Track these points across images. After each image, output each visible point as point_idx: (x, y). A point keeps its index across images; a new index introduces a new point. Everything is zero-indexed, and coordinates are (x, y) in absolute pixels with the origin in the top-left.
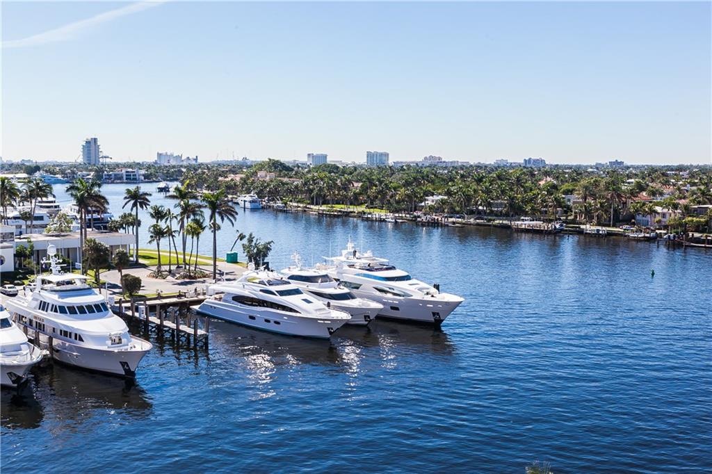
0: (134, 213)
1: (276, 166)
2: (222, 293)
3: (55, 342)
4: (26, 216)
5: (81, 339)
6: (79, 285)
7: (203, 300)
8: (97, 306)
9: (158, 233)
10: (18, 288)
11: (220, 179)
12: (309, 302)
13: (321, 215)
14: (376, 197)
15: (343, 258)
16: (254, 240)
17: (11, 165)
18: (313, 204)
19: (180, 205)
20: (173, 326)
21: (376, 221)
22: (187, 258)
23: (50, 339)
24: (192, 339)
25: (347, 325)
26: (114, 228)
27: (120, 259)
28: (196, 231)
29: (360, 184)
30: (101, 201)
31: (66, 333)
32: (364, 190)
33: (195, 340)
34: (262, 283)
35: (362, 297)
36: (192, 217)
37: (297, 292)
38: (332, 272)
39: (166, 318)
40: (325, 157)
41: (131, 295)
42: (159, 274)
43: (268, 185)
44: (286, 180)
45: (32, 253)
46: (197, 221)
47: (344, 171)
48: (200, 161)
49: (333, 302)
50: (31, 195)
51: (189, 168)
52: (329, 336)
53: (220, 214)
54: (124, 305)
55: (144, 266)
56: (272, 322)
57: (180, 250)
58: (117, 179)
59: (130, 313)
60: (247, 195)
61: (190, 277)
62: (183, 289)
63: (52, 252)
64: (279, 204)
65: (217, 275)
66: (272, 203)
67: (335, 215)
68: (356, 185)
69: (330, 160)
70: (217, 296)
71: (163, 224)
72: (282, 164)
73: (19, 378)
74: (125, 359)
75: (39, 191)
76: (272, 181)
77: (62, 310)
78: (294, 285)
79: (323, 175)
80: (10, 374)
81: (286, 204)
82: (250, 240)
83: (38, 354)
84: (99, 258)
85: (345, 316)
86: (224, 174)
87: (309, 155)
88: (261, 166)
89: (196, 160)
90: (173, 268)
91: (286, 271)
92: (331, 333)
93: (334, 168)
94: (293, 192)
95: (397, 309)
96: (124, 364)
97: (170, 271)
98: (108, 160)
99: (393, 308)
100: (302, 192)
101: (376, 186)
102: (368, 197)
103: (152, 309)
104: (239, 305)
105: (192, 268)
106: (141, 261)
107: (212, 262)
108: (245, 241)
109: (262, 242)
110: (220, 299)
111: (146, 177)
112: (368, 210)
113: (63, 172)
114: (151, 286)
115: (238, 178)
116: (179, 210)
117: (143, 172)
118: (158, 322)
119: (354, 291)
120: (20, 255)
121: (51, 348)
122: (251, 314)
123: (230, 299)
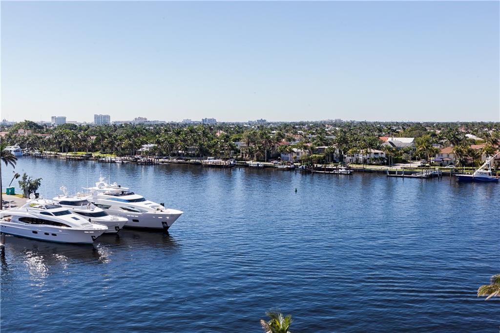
1: (30, 125)
2: (10, 216)
12: (77, 219)
13: (68, 159)
14: (108, 146)
15: (97, 188)
16: (28, 178)
18: (61, 152)
21: (109, 162)
25: (105, 234)
29: (95, 137)
32: (98, 141)
34: (41, 207)
35: (112, 214)
37: (67, 212)
38: (89, 198)
40: (65, 118)
43: (28, 139)
44: (39, 135)
47: (81, 128)
49: (92, 219)
52: (92, 241)
53: (4, 159)
56: (50, 235)
60: (12, 147)
64: (37, 152)
66: (31, 152)
67: (78, 159)
68: (92, 137)
70: (6, 218)
72: (35, 124)
76: (29, 136)
78: (64, 208)
79: (68, 131)
81: (41, 152)
82: (25, 178)
85: (104, 228)
87: (53, 117)
88: (20, 126)
91: (56, 198)
92: (94, 240)
93: (73, 127)
94: (47, 144)
95: (137, 221)
99: (134, 221)
100: (52, 144)
101: (106, 138)
102: (102, 146)
104: (24, 224)
108: (20, 179)
109: (33, 180)
110: (9, 220)
112: (102, 155)
115: (3, 135)
119: (106, 210)
122: (35, 230)
123: (17, 220)
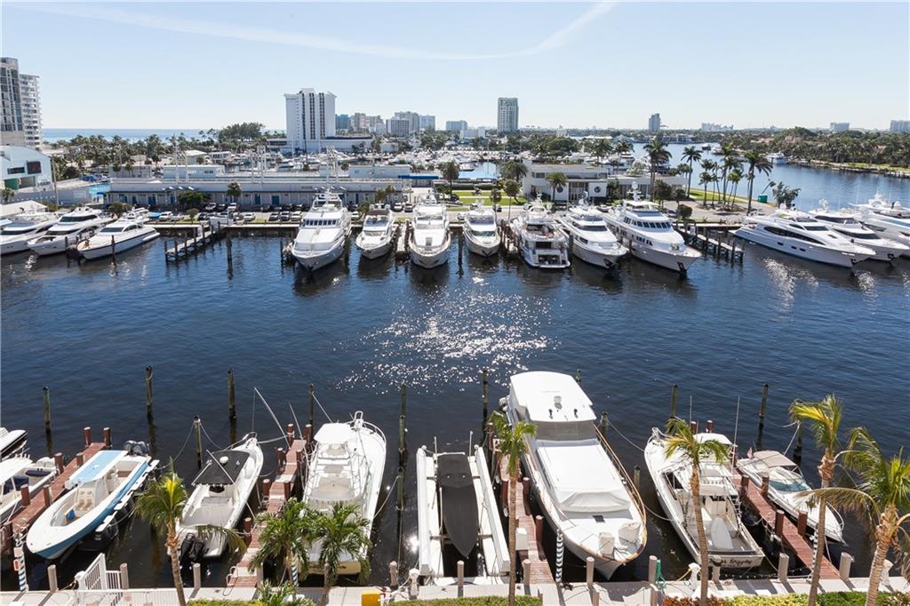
0: (689, 164)
1: (801, 132)
2: (756, 223)
3: (633, 244)
4: (614, 163)
5: (651, 244)
6: (651, 209)
7: (739, 227)
8: (663, 224)
9: (706, 178)
10: (608, 207)
11: (752, 141)
12: (834, 237)
13: (843, 171)
14: (902, 158)
15: (869, 206)
16: (784, 187)
18: (834, 162)
19: (724, 159)
20: (717, 243)
21: (899, 177)
22: (727, 197)
23: (631, 241)
24: (730, 253)
25: (870, 259)
26: (673, 173)
27: (679, 194)
28: (736, 178)
29: (885, 147)
30: (666, 155)
31: (641, 239)
32: (888, 151)
33: (733, 254)
34: (792, 219)
35: (886, 238)
36: (733, 168)
37: (823, 229)
38: (857, 216)
39: (712, 238)
40: (848, 125)
41: (684, 219)
42: (705, 206)
43: (794, 147)
44: (810, 143)
45: (618, 186)
46: (737, 172)
47: (867, 136)
48: (734, 129)
49: (856, 240)
50: (619, 150)
51: (726, 133)
52: (851, 265)
53: (758, 167)
54: (680, 225)
55: (693, 200)
56: (798, 249)
57: (722, 191)
58: (673, 141)
59: (683, 231)
60: (775, 154)
61: (728, 210)
62: (723, 218)
63: (635, 186)
64: (804, 161)
65: (750, 210)
66: (796, 160)
67: (856, 172)
68: (879, 147)
69: (851, 127)
70: (751, 226)
71: (710, 172)
72: (806, 131)
73: (611, 263)
74: (682, 261)
75: (624, 147)
76: (798, 144)
77: (639, 224)
78: (820, 223)
79: (847, 139)
80: (605, 260)
81: (809, 161)
82: (780, 187)
83: (623, 251)
84: (663, 193)
85: (871, 252)
86: (756, 138)
87: (832, 124)
88: (788, 132)
89: (732, 128)
90: (715, 203)
91: (814, 212)
92: (853, 263)
93: (857, 134)
94: (817, 153)
96: (679, 264)
97: (712, 204)
98: (665, 128)
100: (825, 152)
101: (902, 148)
102: (893, 157)
103: (700, 230)
104: (770, 234)
105: (730, 204)
106: (691, 196)
107: (748, 201)
108: (775, 188)
109: (791, 189)
110: (754, 228)
111: (693, 139)
112: (891, 169)
114: (698, 214)
115: (767, 141)
116: (723, 163)
117: (691, 136)
118: (705, 239)
119: (879, 233)
120: (610, 187)
121: (630, 247)
122: (779, 241)
123: (762, 228)
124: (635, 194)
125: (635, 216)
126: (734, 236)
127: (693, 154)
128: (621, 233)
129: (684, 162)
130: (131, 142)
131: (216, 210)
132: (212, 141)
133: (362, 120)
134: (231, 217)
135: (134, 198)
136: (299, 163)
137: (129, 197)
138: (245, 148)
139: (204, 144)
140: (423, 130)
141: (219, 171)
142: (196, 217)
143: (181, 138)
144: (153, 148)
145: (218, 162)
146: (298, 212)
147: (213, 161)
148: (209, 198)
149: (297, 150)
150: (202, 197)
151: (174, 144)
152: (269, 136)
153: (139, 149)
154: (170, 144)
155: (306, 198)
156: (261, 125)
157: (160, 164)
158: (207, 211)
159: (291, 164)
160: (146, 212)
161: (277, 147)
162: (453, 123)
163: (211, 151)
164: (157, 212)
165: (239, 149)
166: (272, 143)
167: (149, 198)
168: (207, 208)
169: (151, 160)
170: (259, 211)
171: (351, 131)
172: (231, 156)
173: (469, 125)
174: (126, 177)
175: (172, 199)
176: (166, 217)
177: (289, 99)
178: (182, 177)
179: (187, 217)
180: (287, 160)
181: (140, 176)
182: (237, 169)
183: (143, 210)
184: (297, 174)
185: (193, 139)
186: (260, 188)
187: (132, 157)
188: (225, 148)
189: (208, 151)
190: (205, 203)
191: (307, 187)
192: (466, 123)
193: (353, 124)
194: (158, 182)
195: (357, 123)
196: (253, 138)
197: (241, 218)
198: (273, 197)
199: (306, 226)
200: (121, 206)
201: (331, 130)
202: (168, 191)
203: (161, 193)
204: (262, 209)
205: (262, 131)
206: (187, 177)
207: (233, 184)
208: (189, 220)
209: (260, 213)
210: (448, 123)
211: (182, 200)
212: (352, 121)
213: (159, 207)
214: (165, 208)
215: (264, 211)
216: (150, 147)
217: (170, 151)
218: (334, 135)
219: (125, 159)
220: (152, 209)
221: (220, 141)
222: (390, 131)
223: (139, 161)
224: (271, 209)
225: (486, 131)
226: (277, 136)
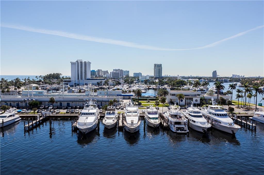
0: (231, 91)
3: (213, 123)
4: (202, 90)
5: (220, 123)
6: (219, 108)
7: (253, 116)
8: (225, 115)
9: (239, 96)
10: (201, 108)
11: (253, 82)
17: (194, 77)
19: (245, 89)
20: (245, 122)
22: (247, 104)
23: (212, 122)
26: (225, 94)
27: (229, 103)
28: (250, 97)
30: (222, 87)
31: (216, 121)
33: (252, 127)
36: (248, 92)
39: (243, 120)
41: (231, 112)
42: (238, 107)
45: (204, 99)
46: (250, 94)
48: (245, 77)
50: (203, 85)
51: (242, 78)
53: (259, 92)
54: (230, 115)
55: (233, 105)
57: (244, 102)
59: (232, 117)
61: (248, 109)
62: (247, 112)
63: (212, 100)
65: (257, 109)
70: (258, 115)
71: (240, 94)
73: (205, 131)
74: (233, 130)
75: (206, 84)
77: (215, 115)
80: (203, 129)
83: (209, 126)
84: (223, 102)
86: (254, 80)
89: (244, 76)
96: (232, 131)
97: (241, 107)
98: (219, 76)
103: (238, 117)
105: (248, 107)
106: (233, 103)
107: (255, 106)
111: (230, 81)
113: (207, 79)
114: (237, 111)
115: (258, 82)
116: (244, 91)
117: (229, 79)
118: (240, 121)
120: (201, 99)
121: (212, 124)
123: (262, 116)
124: (213, 103)
125: (214, 112)
126: (251, 119)
127: (233, 87)
128: (208, 118)
129: (230, 90)
130: (8, 81)
131: (44, 108)
132: (41, 80)
133: (100, 72)
134: (51, 111)
135: (11, 104)
136: (76, 89)
137: (9, 103)
138: (54, 83)
139: (38, 81)
140: (125, 76)
141: (45, 93)
142: (36, 111)
143: (28, 79)
144: (17, 83)
145: (43, 89)
146: (78, 110)
147: (41, 88)
148: (41, 104)
149: (75, 84)
150: (38, 103)
151: (26, 81)
152: (64, 79)
153: (12, 83)
154: (24, 82)
155: (81, 104)
156: (60, 74)
157: (20, 90)
158: (41, 109)
159: (73, 90)
160: (16, 110)
161: (67, 83)
162: (136, 74)
163: (41, 84)
164: (20, 109)
165: (52, 83)
166: (65, 81)
167: (17, 104)
168: (40, 108)
169: (17, 88)
170: (61, 109)
171: (96, 76)
172: (49, 87)
173: (142, 75)
174: (7, 95)
175: (26, 104)
176: (24, 111)
177: (72, 64)
178: (31, 95)
179: (32, 111)
180: (72, 88)
181: (12, 95)
182: (51, 91)
183: (14, 108)
184: (75, 94)
185: (33, 79)
186: (62, 99)
187: (9, 87)
188: (46, 83)
189: (39, 84)
190: (39, 106)
191: (81, 99)
192: (141, 74)
193: (97, 74)
194: (20, 97)
195: (99, 74)
196: (57, 79)
197: (55, 112)
198: (67, 103)
199: (82, 115)
200: (5, 107)
201: (89, 76)
202: (25, 101)
203: (22, 102)
204: (63, 108)
205: (61, 76)
206: (33, 95)
207: (52, 98)
208: (33, 113)
209: (62, 110)
210: (134, 73)
211: (30, 105)
212: (97, 72)
213: (21, 107)
214: (23, 108)
215: (64, 109)
216: (16, 83)
217: (24, 84)
218: (90, 78)
219: (7, 88)
220: (18, 108)
221: (44, 81)
222: (111, 77)
223: (12, 88)
224: (67, 108)
225: (150, 77)
226: (67, 78)
